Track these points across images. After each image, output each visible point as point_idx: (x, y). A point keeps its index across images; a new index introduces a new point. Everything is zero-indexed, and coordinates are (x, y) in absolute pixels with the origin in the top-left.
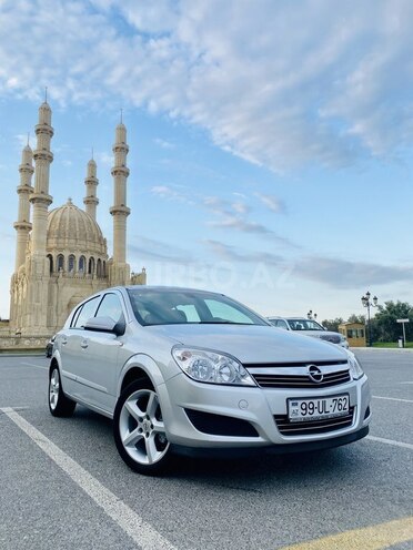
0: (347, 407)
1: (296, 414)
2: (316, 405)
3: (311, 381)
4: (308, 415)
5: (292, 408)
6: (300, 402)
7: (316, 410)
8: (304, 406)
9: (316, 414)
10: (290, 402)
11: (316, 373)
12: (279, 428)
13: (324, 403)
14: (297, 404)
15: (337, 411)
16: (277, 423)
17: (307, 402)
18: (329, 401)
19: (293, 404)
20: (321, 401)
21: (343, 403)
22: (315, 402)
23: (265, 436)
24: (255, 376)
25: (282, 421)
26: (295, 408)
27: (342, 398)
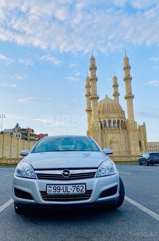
0: (84, 190)
1: (51, 191)
2: (61, 188)
3: (63, 177)
4: (57, 192)
5: (48, 189)
6: (53, 186)
8: (55, 188)
9: (61, 192)
10: (48, 186)
11: (66, 173)
12: (43, 197)
13: (67, 188)
14: (51, 187)
15: (75, 192)
16: (42, 195)
17: (57, 186)
18: (70, 187)
19: (49, 187)
20: (64, 186)
23: (35, 200)
24: (37, 174)
25: (44, 194)
26: (50, 189)
27: (80, 186)
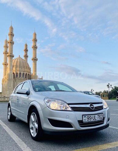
0: (102, 118)
1: (85, 120)
2: (92, 117)
3: (90, 109)
4: (89, 120)
5: (84, 118)
6: (87, 116)
7: (92, 119)
8: (88, 118)
9: (92, 120)
10: (83, 116)
11: (92, 106)
12: (80, 125)
13: (95, 116)
14: (86, 117)
15: (99, 119)
16: (79, 123)
17: (89, 116)
18: (96, 116)
19: (84, 117)
20: (94, 116)
21: (101, 116)
22: (92, 116)
23: (75, 127)
25: (81, 123)
26: (85, 118)
27: (101, 115)
